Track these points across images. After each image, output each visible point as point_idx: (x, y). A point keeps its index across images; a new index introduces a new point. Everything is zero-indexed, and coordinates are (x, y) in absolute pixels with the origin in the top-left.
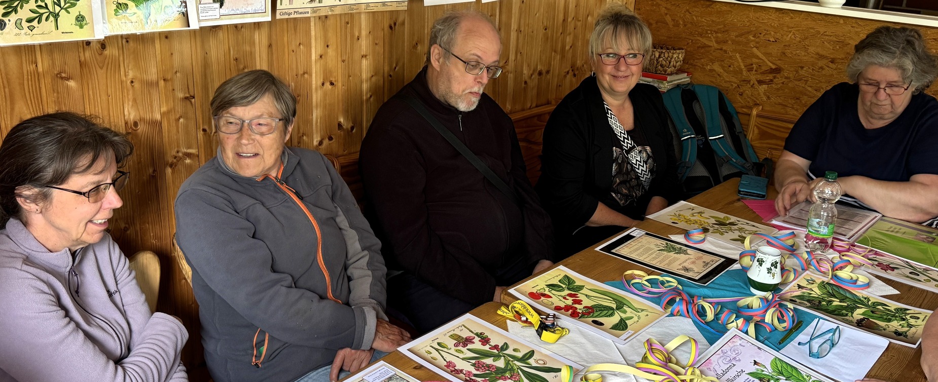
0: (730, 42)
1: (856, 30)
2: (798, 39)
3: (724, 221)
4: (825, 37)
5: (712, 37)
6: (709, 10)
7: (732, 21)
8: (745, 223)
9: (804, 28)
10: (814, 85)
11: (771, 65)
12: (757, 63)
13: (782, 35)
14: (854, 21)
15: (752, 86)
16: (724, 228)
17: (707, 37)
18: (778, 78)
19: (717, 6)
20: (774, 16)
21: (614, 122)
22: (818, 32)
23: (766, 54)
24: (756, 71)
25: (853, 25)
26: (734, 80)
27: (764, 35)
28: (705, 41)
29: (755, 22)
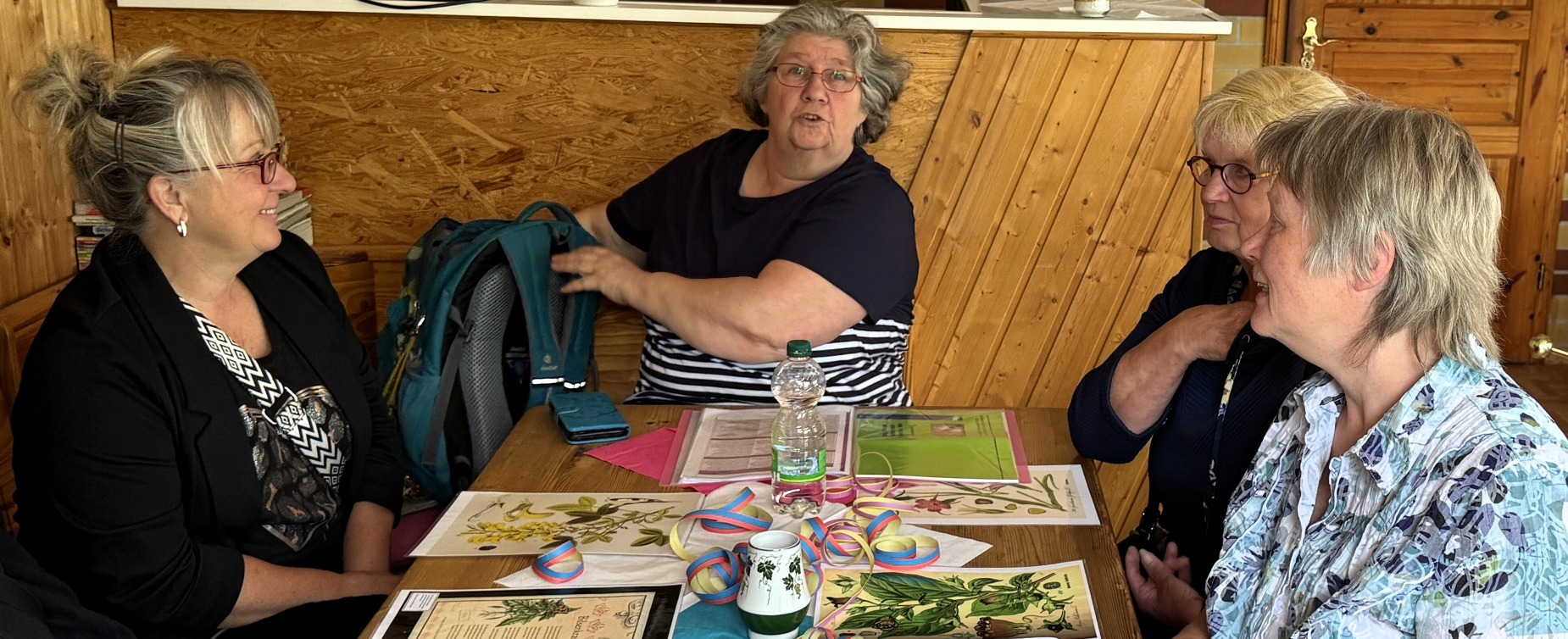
0: (389, 105)
1: (663, 47)
2: (546, 81)
3: (588, 510)
4: (603, 70)
5: (342, 98)
6: (319, 36)
7: (381, 55)
8: (630, 501)
9: (554, 56)
10: (603, 175)
11: (495, 143)
12: (467, 145)
13: (508, 76)
14: (654, 29)
15: (465, 198)
16: (600, 526)
17: (326, 99)
18: (522, 171)
19: (338, 25)
20: (480, 35)
21: (219, 343)
22: (587, 61)
23: (479, 122)
24: (465, 162)
25: (655, 39)
26: (418, 189)
27: (468, 80)
28: (324, 108)
29: (438, 54)
